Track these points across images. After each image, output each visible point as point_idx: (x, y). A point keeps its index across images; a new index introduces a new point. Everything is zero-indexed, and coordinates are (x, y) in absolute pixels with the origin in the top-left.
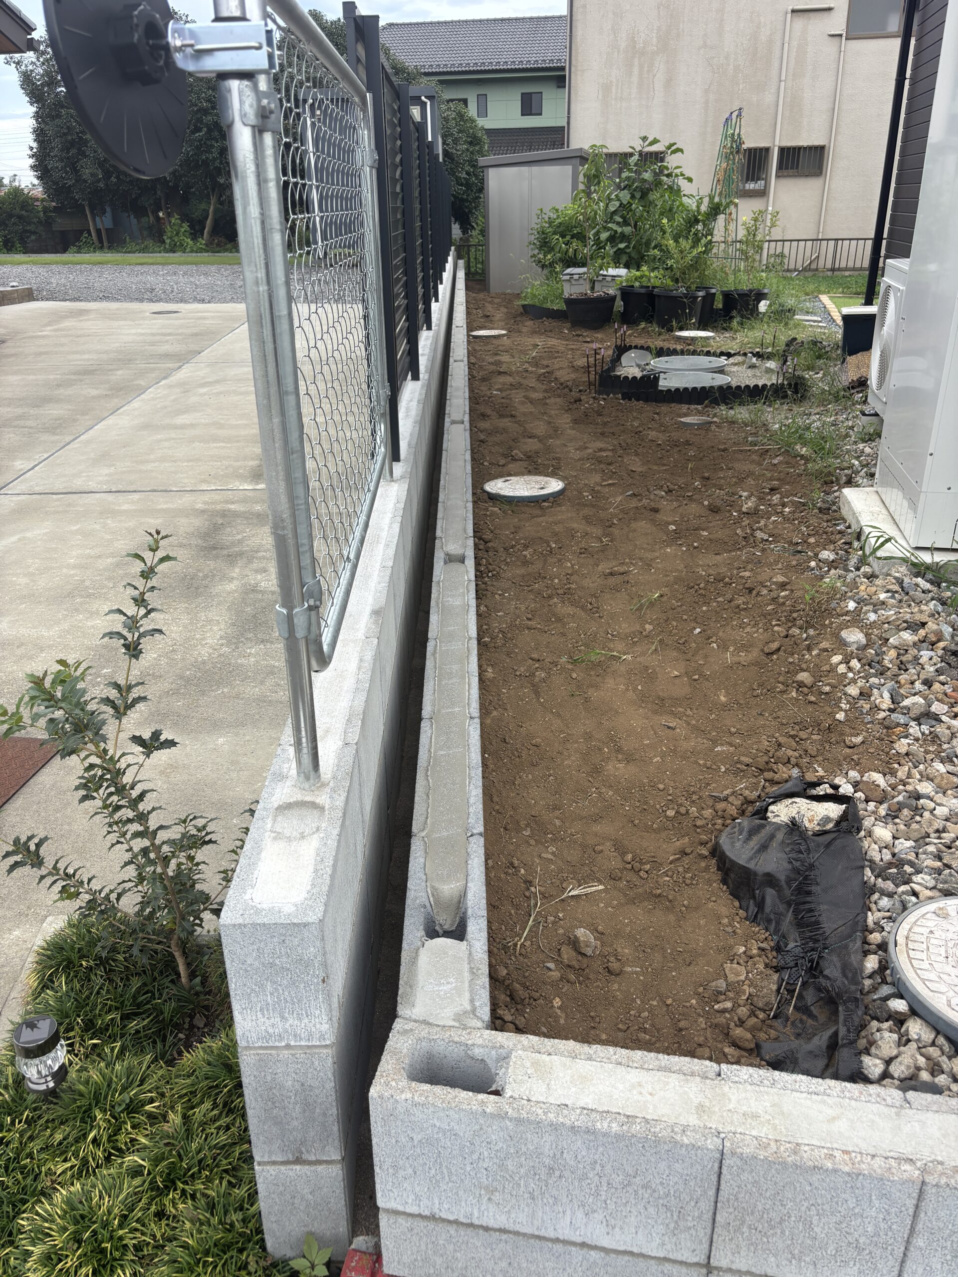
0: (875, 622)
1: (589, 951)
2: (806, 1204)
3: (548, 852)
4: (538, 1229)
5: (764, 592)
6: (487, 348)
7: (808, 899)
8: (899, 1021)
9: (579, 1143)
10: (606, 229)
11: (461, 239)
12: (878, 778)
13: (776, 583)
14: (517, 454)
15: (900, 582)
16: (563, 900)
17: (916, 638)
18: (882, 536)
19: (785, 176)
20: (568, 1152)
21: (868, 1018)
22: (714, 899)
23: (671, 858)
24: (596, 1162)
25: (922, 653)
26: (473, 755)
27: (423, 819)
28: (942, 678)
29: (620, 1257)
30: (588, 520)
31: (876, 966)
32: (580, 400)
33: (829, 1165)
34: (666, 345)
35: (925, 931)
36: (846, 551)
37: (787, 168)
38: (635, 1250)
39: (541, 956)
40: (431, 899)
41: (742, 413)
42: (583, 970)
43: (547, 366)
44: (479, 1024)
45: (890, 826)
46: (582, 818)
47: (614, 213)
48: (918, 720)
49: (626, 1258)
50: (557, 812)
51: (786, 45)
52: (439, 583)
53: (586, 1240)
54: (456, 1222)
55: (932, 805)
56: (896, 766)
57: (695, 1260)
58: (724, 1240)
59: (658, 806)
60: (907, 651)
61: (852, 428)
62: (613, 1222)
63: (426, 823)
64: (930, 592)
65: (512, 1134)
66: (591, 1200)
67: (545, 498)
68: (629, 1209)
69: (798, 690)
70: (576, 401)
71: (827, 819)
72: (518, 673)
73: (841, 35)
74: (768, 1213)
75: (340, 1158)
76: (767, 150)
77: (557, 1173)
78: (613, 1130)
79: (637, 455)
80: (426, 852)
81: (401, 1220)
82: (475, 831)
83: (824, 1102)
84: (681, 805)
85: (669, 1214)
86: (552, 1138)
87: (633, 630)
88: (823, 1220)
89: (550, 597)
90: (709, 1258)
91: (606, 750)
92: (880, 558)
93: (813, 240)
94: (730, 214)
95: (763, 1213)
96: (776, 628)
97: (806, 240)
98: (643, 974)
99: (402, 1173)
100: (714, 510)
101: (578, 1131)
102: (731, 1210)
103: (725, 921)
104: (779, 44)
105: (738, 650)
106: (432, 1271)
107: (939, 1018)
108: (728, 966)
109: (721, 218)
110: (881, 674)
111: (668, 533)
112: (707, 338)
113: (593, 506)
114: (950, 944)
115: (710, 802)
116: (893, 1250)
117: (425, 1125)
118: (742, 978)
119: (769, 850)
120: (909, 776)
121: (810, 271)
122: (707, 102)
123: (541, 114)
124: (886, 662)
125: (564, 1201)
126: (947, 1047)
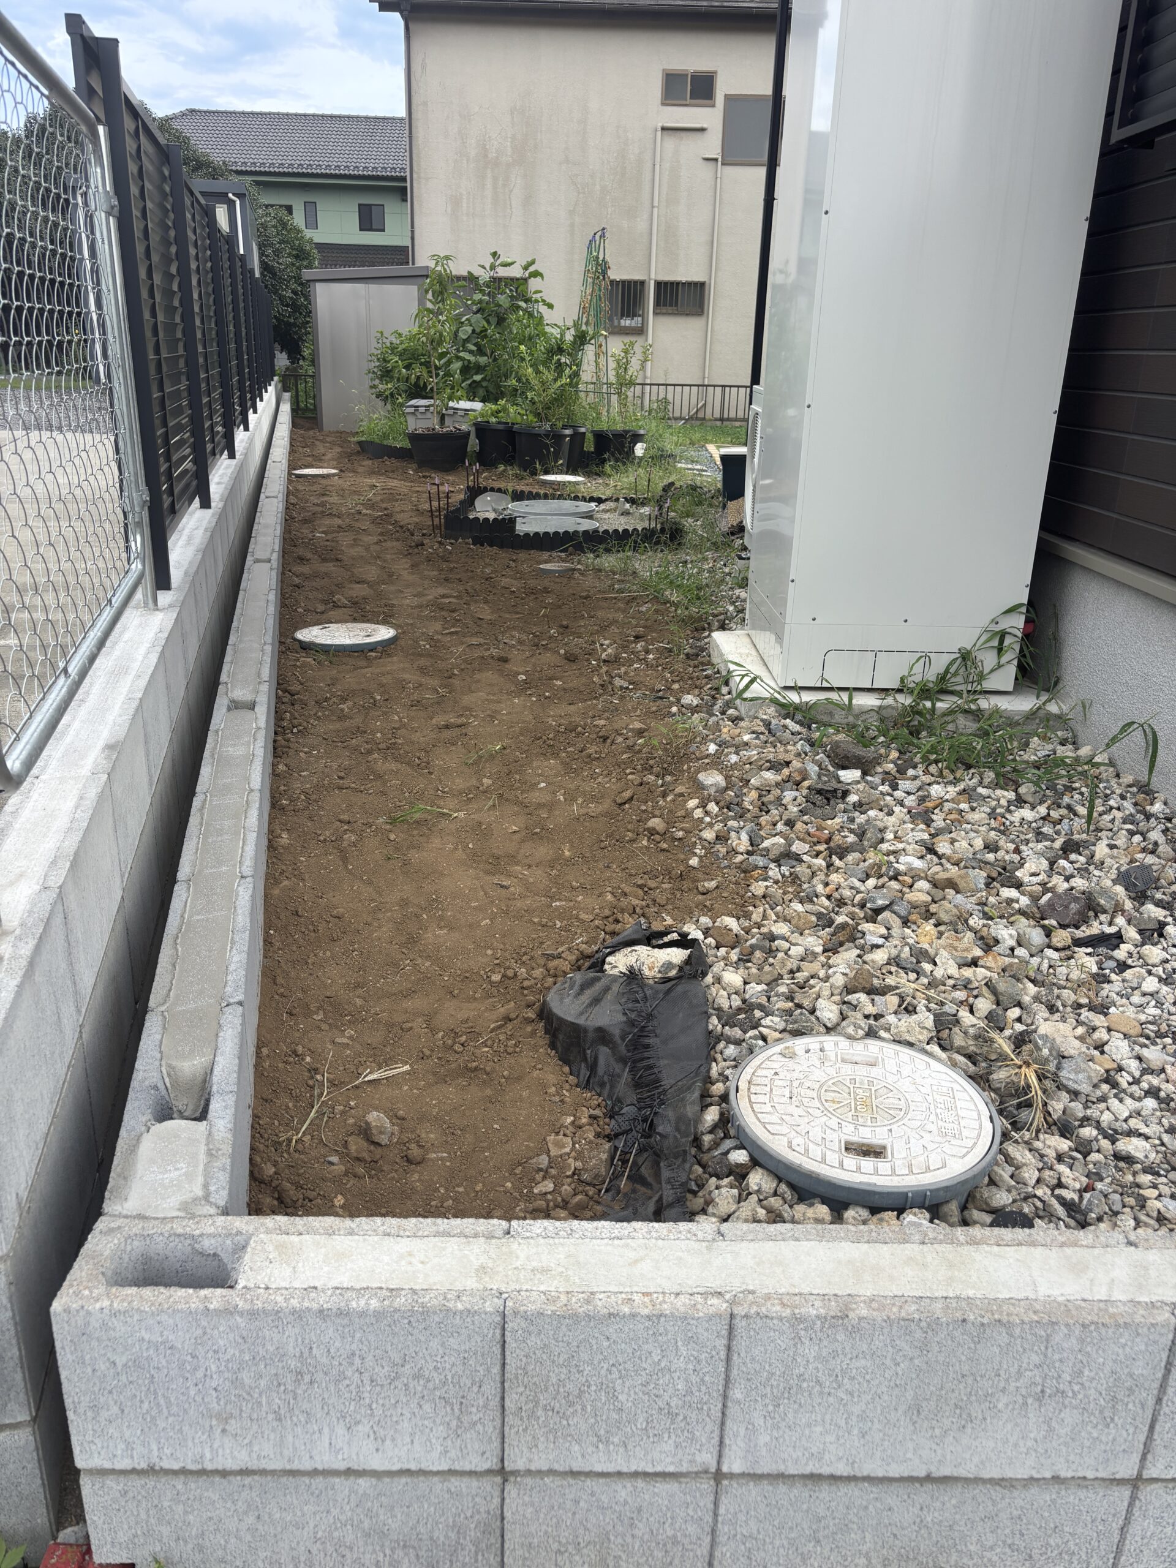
0: (736, 763)
1: (384, 1139)
2: (606, 1366)
3: (344, 1036)
4: (289, 1460)
5: (620, 739)
6: (312, 488)
7: (646, 1054)
8: (740, 1174)
9: (331, 1331)
10: (458, 358)
11: (287, 369)
12: (731, 923)
13: (632, 730)
14: (339, 600)
15: (767, 724)
16: (357, 1087)
17: (779, 778)
18: (746, 675)
19: (664, 314)
20: (318, 1346)
21: (707, 1176)
22: (540, 1066)
23: (492, 1026)
24: (353, 1354)
25: (785, 793)
26: (240, 918)
27: (164, 992)
28: (806, 818)
29: (396, 1479)
30: (423, 671)
31: (717, 1117)
32: (423, 545)
33: (626, 1310)
34: (526, 489)
35: (769, 1073)
36: (713, 697)
37: (665, 305)
38: (413, 1467)
39: (323, 1151)
40: (167, 1080)
41: (609, 561)
42: (376, 1162)
43: (386, 509)
44: (213, 1211)
45: (741, 971)
46: (390, 995)
47: (467, 341)
48: (778, 861)
49: (403, 1480)
50: (360, 991)
51: (657, 167)
52: (217, 732)
53: (350, 1465)
54: (184, 1472)
55: (787, 945)
56: (751, 908)
57: (486, 1466)
58: (517, 1432)
59: (482, 972)
60: (769, 791)
61: (730, 574)
62: (382, 1433)
63: (168, 995)
64: (800, 734)
65: (245, 1334)
66: (352, 1408)
67: (372, 647)
68: (399, 1410)
69: (649, 838)
70: (417, 546)
71: (669, 965)
72: (322, 838)
73: (716, 160)
74: (564, 1386)
75: (28, 1418)
76: (642, 283)
77: (307, 1378)
78: (371, 1307)
79: (486, 602)
80: (164, 1028)
81: (110, 1482)
82: (232, 1001)
83: (627, 1246)
84: (509, 968)
85: (448, 1409)
86: (297, 1330)
87: (468, 785)
88: (627, 1384)
89: (369, 752)
90: (502, 1460)
91: (425, 916)
92: (745, 700)
93: (698, 386)
94: (600, 346)
95: (559, 1386)
96: (630, 777)
97: (690, 386)
98: (450, 1158)
99: (104, 1414)
100: (571, 658)
101: (328, 1316)
102: (521, 1389)
103: (553, 1090)
104: (649, 165)
105: (587, 801)
106: (158, 1548)
107: (779, 1161)
108: (551, 1138)
109: (590, 350)
110: (741, 817)
111: (516, 683)
112: (577, 483)
113: (431, 656)
114: (795, 1084)
115: (542, 961)
116: (710, 1410)
117: (130, 1341)
118: (567, 1150)
119: (602, 1003)
120: (765, 917)
121: (696, 420)
122: (572, 225)
123: (383, 230)
124: (746, 804)
125: (319, 1416)
126: (788, 1195)
